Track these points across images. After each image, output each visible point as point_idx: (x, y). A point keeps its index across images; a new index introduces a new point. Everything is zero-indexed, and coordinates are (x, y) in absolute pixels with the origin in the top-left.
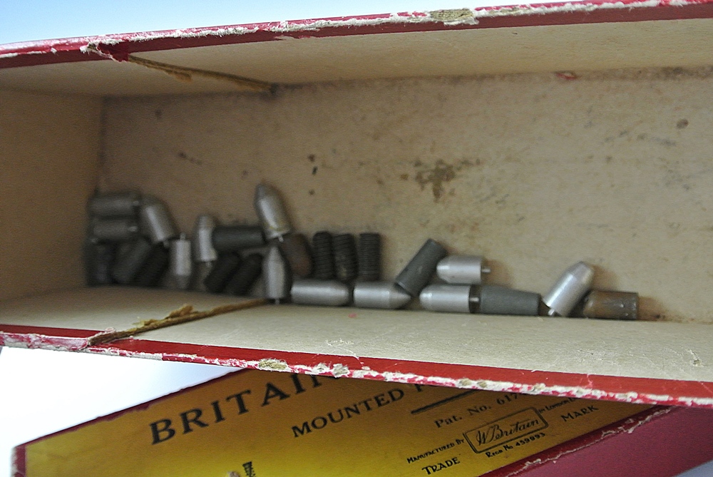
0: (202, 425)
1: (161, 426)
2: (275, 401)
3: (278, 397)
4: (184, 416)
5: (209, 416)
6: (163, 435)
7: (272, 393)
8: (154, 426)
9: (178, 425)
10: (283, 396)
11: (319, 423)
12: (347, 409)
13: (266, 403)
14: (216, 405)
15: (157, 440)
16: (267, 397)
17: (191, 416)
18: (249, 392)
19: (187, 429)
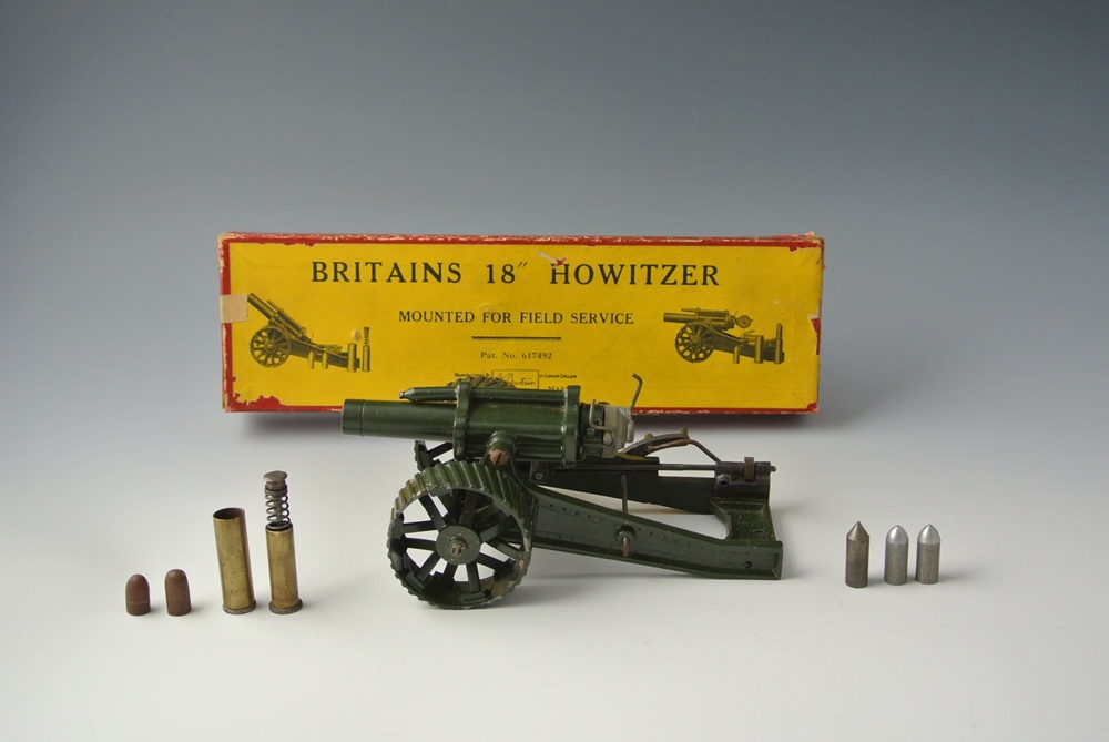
0: (346, 280)
1: (320, 267)
2: (396, 280)
3: (398, 279)
4: (336, 264)
5: (350, 273)
6: (321, 276)
7: (395, 273)
8: (315, 264)
9: (330, 271)
10: (402, 280)
11: (417, 316)
12: (437, 313)
13: (389, 280)
14: (357, 264)
15: (315, 279)
16: (391, 276)
17: (340, 268)
18: (381, 264)
19: (336, 279)
